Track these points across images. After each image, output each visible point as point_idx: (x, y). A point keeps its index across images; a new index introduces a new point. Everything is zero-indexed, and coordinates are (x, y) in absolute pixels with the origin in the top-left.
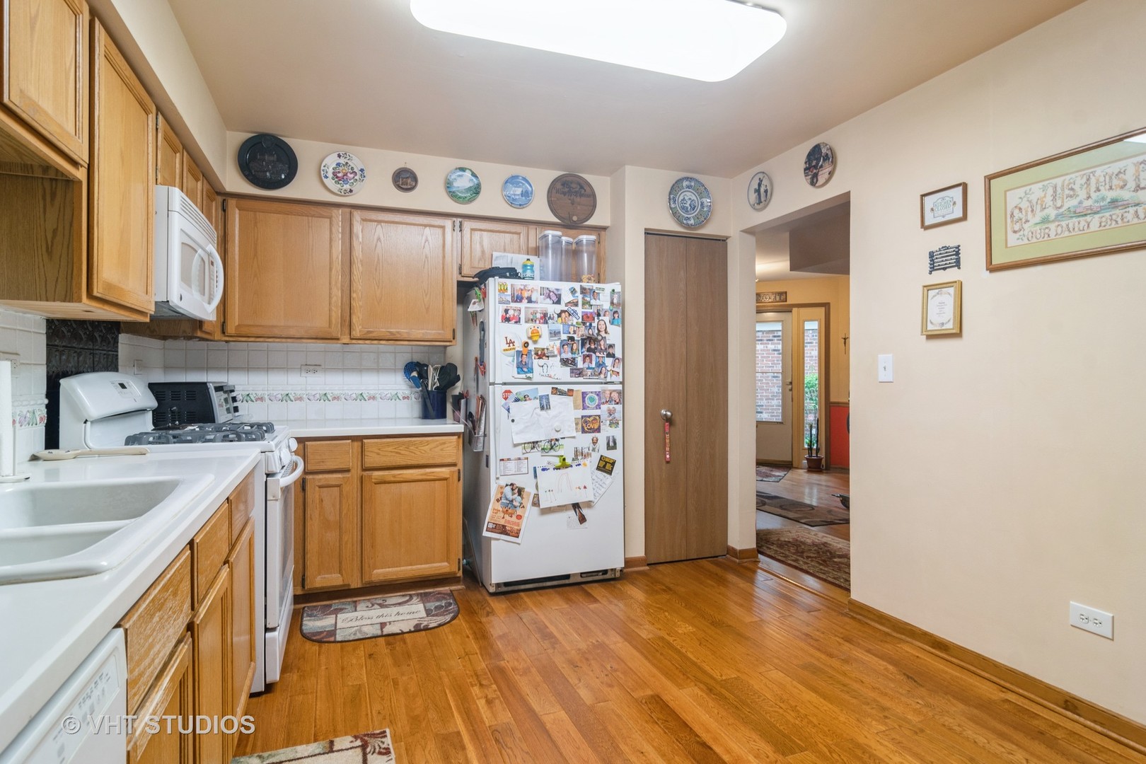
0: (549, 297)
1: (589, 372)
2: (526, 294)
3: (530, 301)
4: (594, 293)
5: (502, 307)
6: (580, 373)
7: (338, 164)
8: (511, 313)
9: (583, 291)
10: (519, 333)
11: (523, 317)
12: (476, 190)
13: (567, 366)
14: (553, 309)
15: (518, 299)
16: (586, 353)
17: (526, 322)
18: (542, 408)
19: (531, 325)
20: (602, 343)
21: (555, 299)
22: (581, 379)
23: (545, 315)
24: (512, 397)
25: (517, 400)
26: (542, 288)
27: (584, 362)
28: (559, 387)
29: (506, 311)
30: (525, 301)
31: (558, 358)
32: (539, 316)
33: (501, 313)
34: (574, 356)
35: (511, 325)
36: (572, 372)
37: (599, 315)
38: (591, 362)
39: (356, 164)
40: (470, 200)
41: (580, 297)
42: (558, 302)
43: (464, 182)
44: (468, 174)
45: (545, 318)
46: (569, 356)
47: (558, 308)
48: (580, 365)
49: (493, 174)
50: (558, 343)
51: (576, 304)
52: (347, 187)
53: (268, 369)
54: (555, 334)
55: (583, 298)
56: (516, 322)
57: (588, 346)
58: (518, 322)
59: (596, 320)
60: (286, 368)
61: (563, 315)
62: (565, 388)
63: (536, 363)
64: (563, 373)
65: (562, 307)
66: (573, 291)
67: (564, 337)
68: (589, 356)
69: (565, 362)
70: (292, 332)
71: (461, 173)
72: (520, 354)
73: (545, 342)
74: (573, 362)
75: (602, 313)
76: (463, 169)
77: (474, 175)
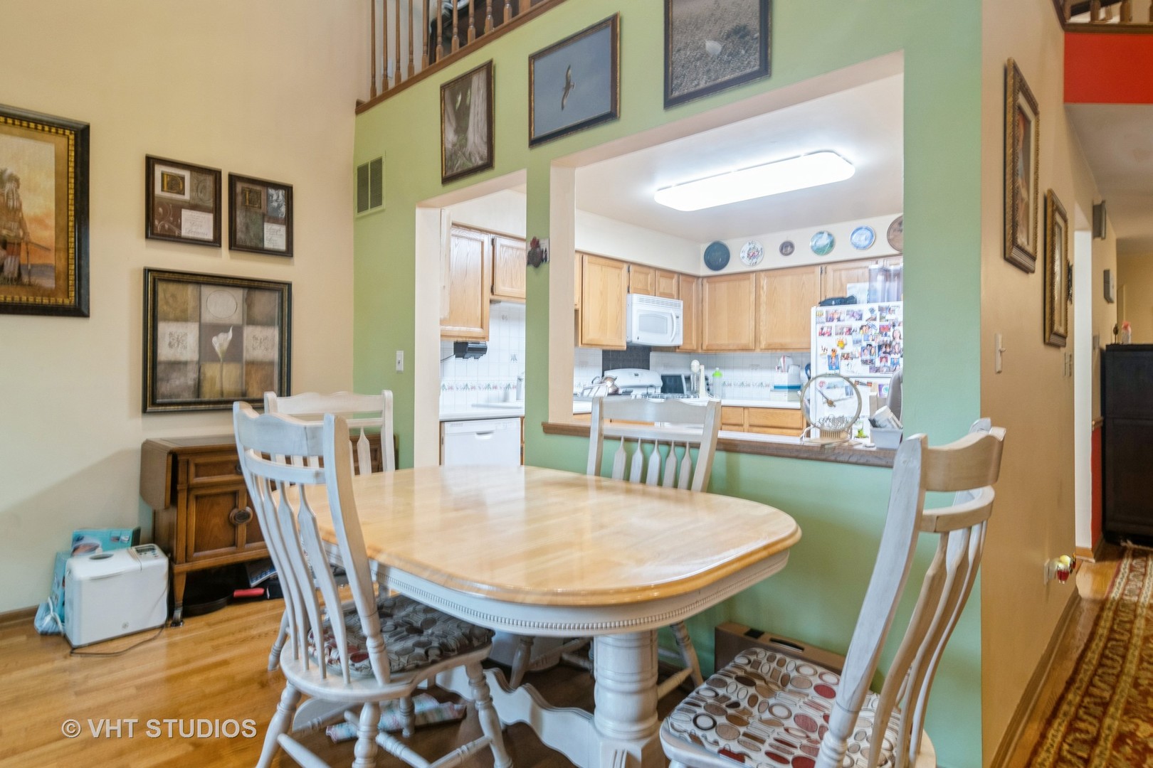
0: (853, 316)
1: (885, 369)
2: (836, 316)
3: (839, 320)
4: (889, 310)
5: (819, 327)
6: (877, 370)
7: (750, 249)
8: (825, 330)
9: (881, 309)
10: (831, 342)
11: (833, 332)
12: (832, 244)
13: (867, 364)
14: (856, 325)
15: (831, 320)
16: (882, 355)
17: (837, 334)
18: (847, 394)
19: (838, 337)
20: (897, 347)
21: (858, 317)
22: (878, 374)
23: (850, 330)
24: (825, 386)
25: (828, 388)
26: (848, 311)
27: (881, 362)
28: (861, 380)
29: (822, 329)
30: (835, 321)
31: (860, 359)
32: (845, 330)
33: (819, 330)
34: (872, 357)
35: (826, 337)
36: (871, 368)
37: (894, 326)
38: (887, 361)
39: (759, 246)
40: (828, 253)
41: (877, 313)
42: (861, 319)
43: (824, 241)
44: (825, 235)
45: (850, 331)
46: (868, 357)
47: (859, 324)
48: (878, 363)
49: (842, 231)
50: (859, 349)
51: (875, 319)
52: (754, 261)
53: (734, 368)
54: (857, 342)
55: (881, 314)
56: (829, 335)
57: (884, 349)
58: (830, 335)
59: (892, 330)
60: (742, 367)
61: (864, 328)
62: (865, 381)
63: (843, 363)
64: (865, 370)
65: (864, 322)
66: (872, 311)
67: (864, 344)
68: (886, 358)
69: (865, 362)
70: (731, 347)
71: (820, 235)
72: (829, 357)
73: (849, 348)
74: (872, 361)
75: (897, 324)
76: (822, 233)
77: (829, 235)
